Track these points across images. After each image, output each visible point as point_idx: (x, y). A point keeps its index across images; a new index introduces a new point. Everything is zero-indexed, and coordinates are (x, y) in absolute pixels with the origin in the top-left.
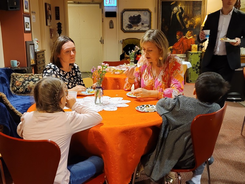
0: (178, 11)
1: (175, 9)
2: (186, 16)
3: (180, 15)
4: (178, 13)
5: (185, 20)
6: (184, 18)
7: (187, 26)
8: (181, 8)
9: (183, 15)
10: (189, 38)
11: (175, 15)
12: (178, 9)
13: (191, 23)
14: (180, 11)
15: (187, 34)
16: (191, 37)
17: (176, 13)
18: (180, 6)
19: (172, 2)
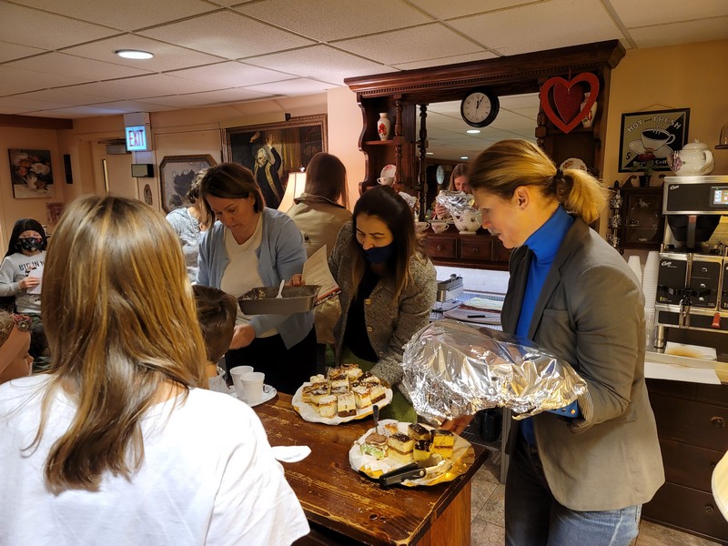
0: (267, 161)
1: (261, 154)
3: (274, 169)
4: (269, 165)
8: (274, 151)
9: (280, 172)
11: (262, 170)
12: (267, 154)
14: (273, 160)
17: (265, 165)
18: (270, 146)
19: (253, 134)
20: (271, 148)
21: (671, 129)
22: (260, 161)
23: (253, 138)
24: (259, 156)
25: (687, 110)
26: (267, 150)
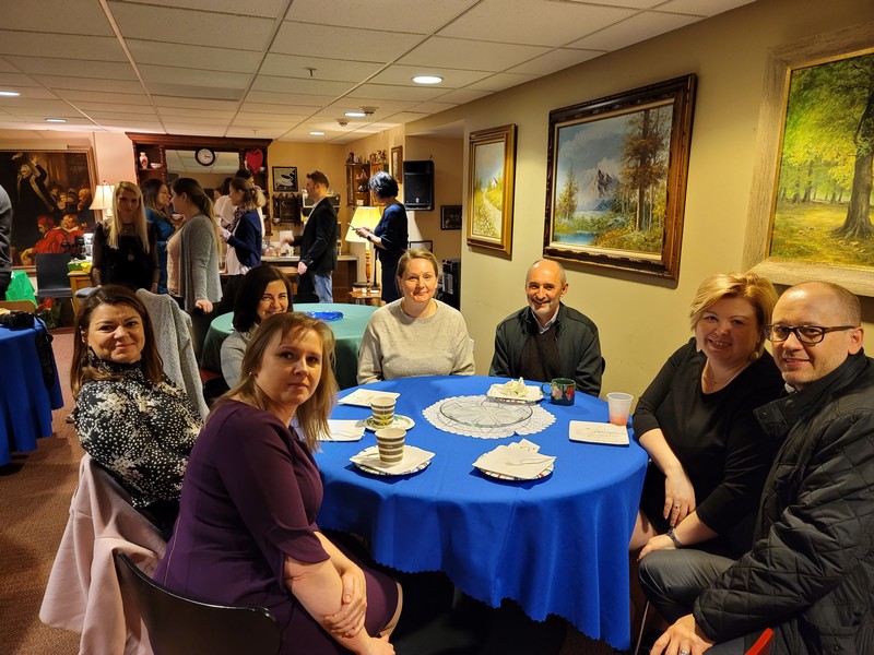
0: (32, 174)
1: (25, 169)
2: (53, 184)
3: (39, 181)
4: (33, 177)
5: (54, 192)
6: (51, 188)
7: (61, 205)
8: (38, 167)
9: (46, 182)
10: (70, 231)
11: (26, 182)
12: (32, 169)
13: (70, 199)
14: (38, 174)
15: (63, 222)
16: (76, 229)
17: (29, 178)
18: (34, 162)
19: (15, 154)
20: (35, 165)
21: (291, 175)
22: (24, 174)
23: (14, 157)
24: (22, 170)
25: (296, 168)
26: (31, 165)
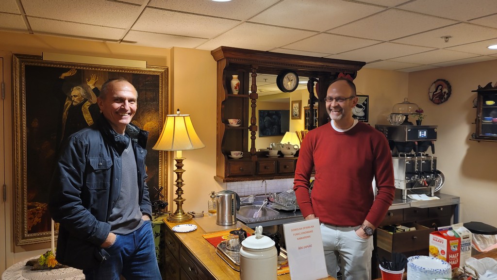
0: (85, 100)
1: (77, 92)
4: (87, 104)
8: (96, 90)
12: (87, 93)
14: (95, 100)
18: (91, 85)
19: (66, 70)
20: (93, 87)
21: (363, 104)
22: (75, 99)
23: (65, 75)
24: (73, 94)
25: (368, 96)
26: (86, 89)
